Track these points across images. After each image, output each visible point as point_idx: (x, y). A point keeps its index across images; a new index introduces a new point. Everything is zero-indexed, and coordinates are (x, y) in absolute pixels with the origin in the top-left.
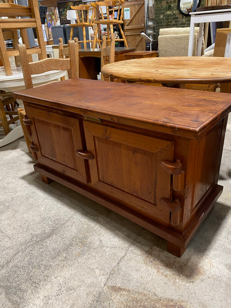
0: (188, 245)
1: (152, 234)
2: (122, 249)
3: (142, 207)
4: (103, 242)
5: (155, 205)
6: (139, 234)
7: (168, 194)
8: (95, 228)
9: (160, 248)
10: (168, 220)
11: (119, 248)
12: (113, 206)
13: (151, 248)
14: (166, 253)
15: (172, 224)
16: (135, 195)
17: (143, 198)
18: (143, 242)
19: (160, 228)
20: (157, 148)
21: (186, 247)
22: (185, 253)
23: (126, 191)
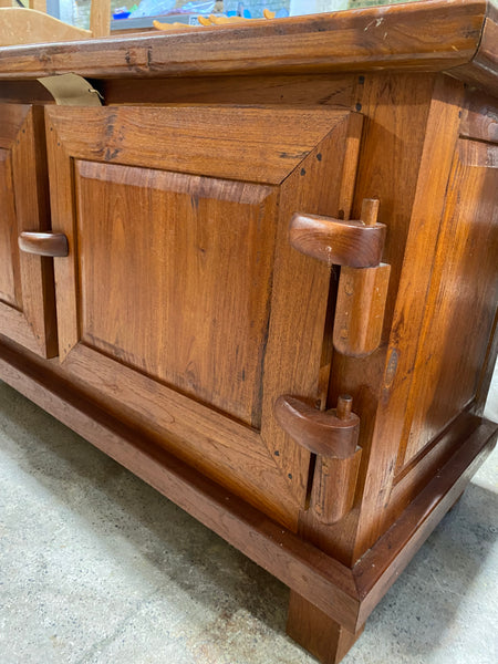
0: (370, 619)
1: (242, 560)
2: (113, 607)
3: (210, 441)
4: (52, 570)
5: (256, 428)
6: (194, 558)
7: (309, 374)
8: (43, 518)
9: (263, 617)
10: (301, 497)
11: (104, 600)
12: (116, 439)
13: (227, 616)
14: (281, 640)
15: (316, 514)
16: (189, 388)
17: (217, 401)
18: (201, 587)
19: (267, 534)
20: (284, 155)
21: (363, 628)
22: (353, 651)
23: (161, 375)
